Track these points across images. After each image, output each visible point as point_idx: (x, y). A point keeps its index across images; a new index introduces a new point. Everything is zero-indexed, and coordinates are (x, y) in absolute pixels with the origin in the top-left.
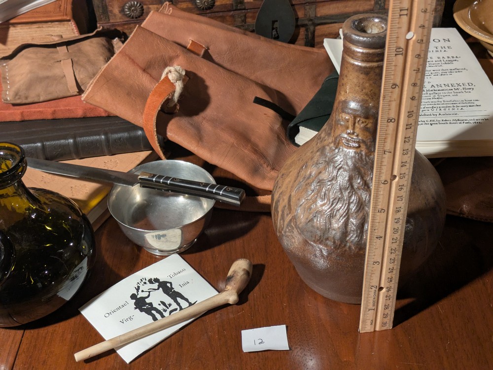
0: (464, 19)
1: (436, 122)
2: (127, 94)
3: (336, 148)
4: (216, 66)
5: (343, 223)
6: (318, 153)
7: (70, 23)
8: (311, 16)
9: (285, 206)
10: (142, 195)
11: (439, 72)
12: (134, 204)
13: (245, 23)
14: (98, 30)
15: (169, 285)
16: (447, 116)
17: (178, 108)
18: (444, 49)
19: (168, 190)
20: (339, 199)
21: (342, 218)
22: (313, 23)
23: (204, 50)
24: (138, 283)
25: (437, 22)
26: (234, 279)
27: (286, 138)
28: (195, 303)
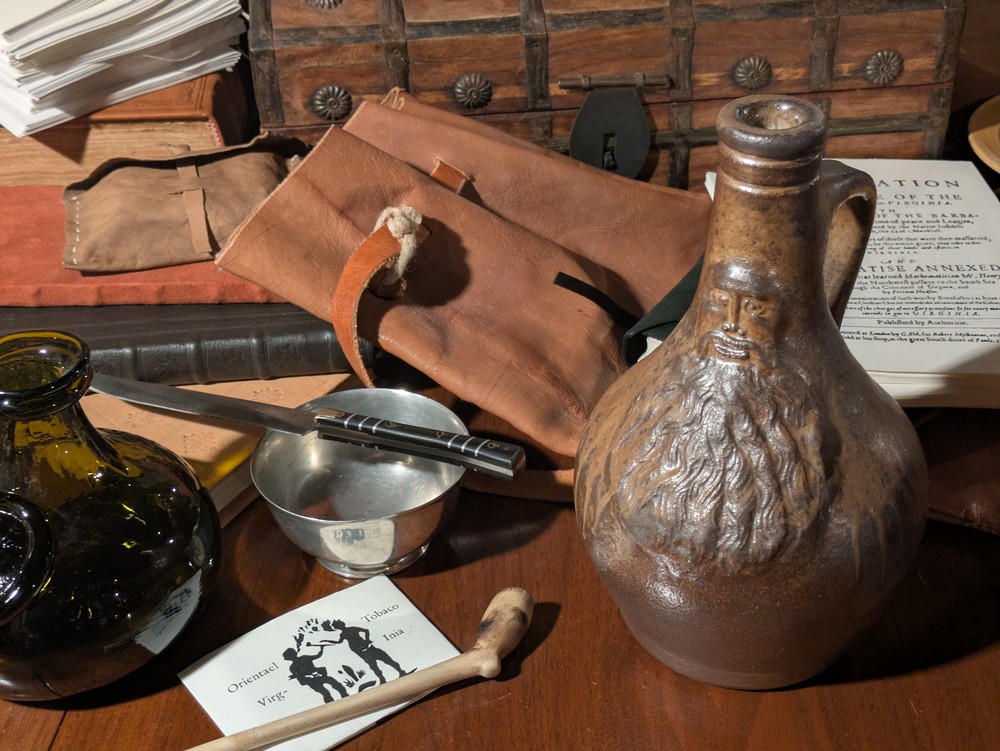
1: (922, 337)
2: (305, 257)
3: (702, 359)
4: (486, 212)
5: (711, 510)
6: (667, 371)
7: (207, 124)
8: (682, 127)
9: (600, 476)
10: (323, 457)
11: (932, 241)
12: (305, 472)
13: (551, 136)
14: (260, 137)
15: (362, 635)
16: (944, 326)
17: (404, 286)
18: (946, 200)
19: (372, 446)
20: (705, 461)
21: (709, 500)
22: (685, 142)
23: (464, 181)
24: (301, 628)
25: (935, 148)
26: (493, 626)
27: (619, 359)
28: (413, 671)
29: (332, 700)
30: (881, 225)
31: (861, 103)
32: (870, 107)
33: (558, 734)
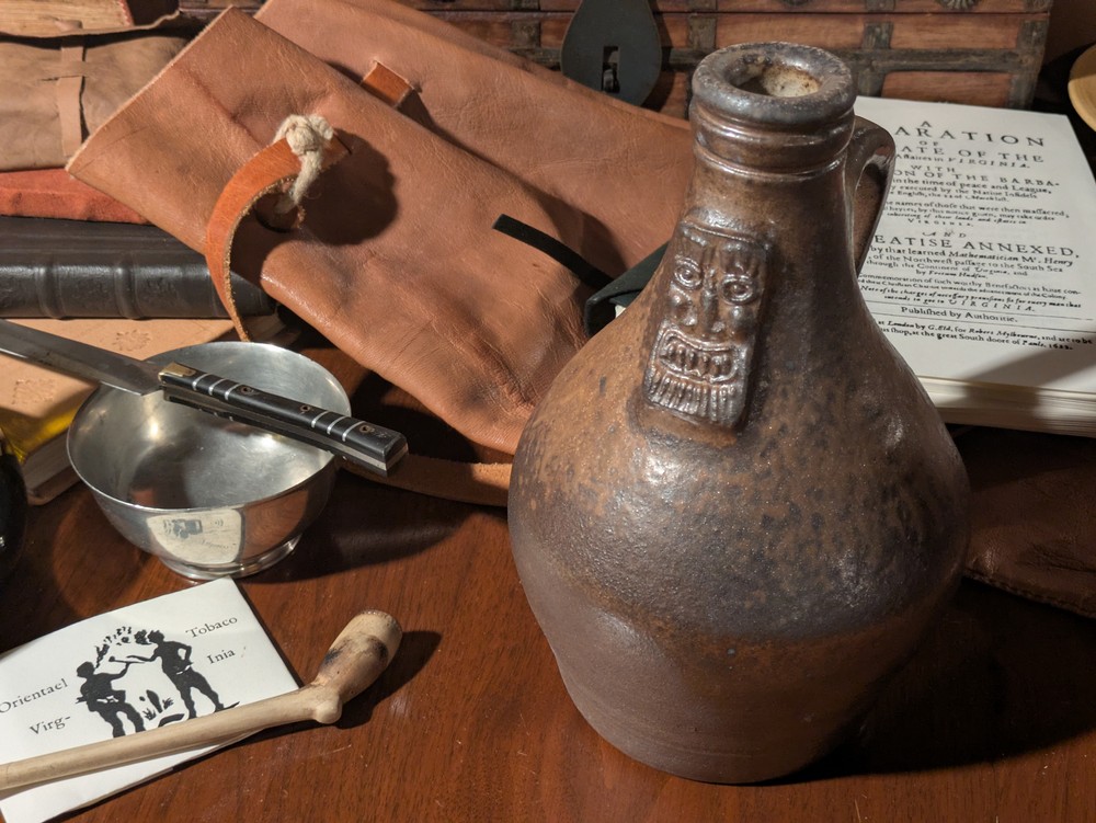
0: (1091, 99)
1: (954, 333)
2: (179, 170)
8: (702, 46)
11: (994, 212)
13: (539, 44)
14: (169, 17)
15: (182, 653)
16: (986, 321)
17: (301, 217)
18: (1023, 161)
19: (226, 415)
23: (407, 91)
24: (108, 638)
25: (1023, 94)
26: (339, 658)
27: (580, 330)
28: (233, 706)
29: (122, 734)
30: (933, 186)
31: (931, 32)
32: (944, 37)
33: (397, 805)
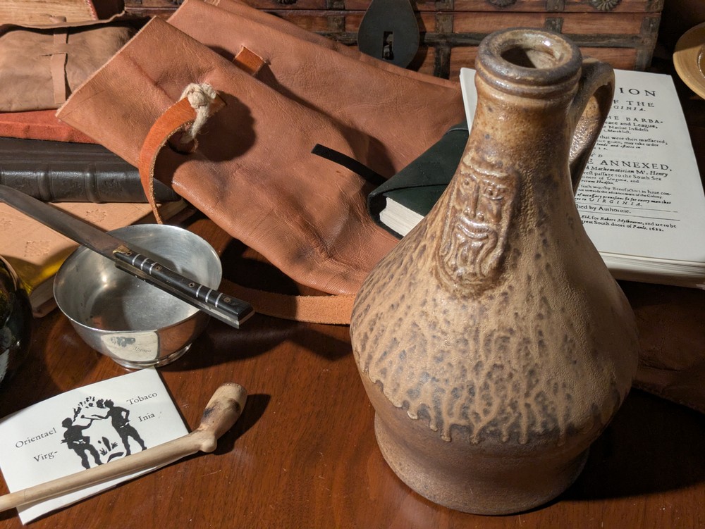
0: (687, 65)
1: (591, 220)
2: (123, 117)
8: (445, 31)
11: (621, 141)
13: (344, 30)
14: (118, 15)
15: (124, 414)
16: (611, 212)
17: (196, 147)
18: (641, 107)
22: (448, 42)
23: (261, 64)
24: (81, 403)
25: (645, 61)
26: (213, 413)
27: (364, 211)
31: (587, 24)
32: (594, 27)
33: (247, 508)
